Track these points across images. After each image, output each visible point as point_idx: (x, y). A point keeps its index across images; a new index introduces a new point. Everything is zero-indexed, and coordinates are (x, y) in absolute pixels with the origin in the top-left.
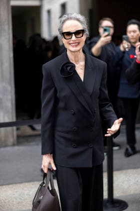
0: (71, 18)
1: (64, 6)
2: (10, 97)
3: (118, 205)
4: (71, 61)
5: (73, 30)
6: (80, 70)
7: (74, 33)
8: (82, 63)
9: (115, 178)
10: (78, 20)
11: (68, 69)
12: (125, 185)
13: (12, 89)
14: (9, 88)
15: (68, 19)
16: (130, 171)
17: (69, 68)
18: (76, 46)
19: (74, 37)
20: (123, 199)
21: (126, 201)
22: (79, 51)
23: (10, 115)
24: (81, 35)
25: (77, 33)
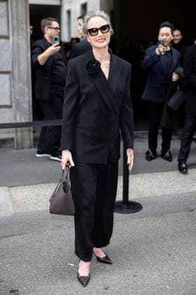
0: (95, 16)
1: (84, 7)
2: (27, 99)
3: (132, 207)
4: (97, 59)
6: (105, 68)
7: (100, 29)
8: (108, 62)
9: (131, 181)
11: (94, 66)
12: (141, 188)
13: (29, 91)
14: (27, 89)
15: (92, 16)
16: (145, 175)
18: (102, 42)
20: (138, 201)
21: (142, 204)
22: (105, 47)
23: (27, 117)
24: (107, 30)
25: (103, 28)
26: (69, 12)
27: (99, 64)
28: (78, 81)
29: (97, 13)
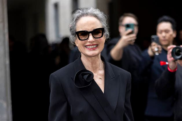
0: (87, 14)
2: (5, 117)
4: (87, 69)
5: (89, 29)
6: (99, 80)
7: (91, 32)
10: (96, 16)
15: (83, 15)
17: (86, 77)
19: (91, 38)
24: (100, 34)
25: (95, 32)
26: (56, 6)
27: (91, 75)
28: (66, 99)
29: (89, 11)
